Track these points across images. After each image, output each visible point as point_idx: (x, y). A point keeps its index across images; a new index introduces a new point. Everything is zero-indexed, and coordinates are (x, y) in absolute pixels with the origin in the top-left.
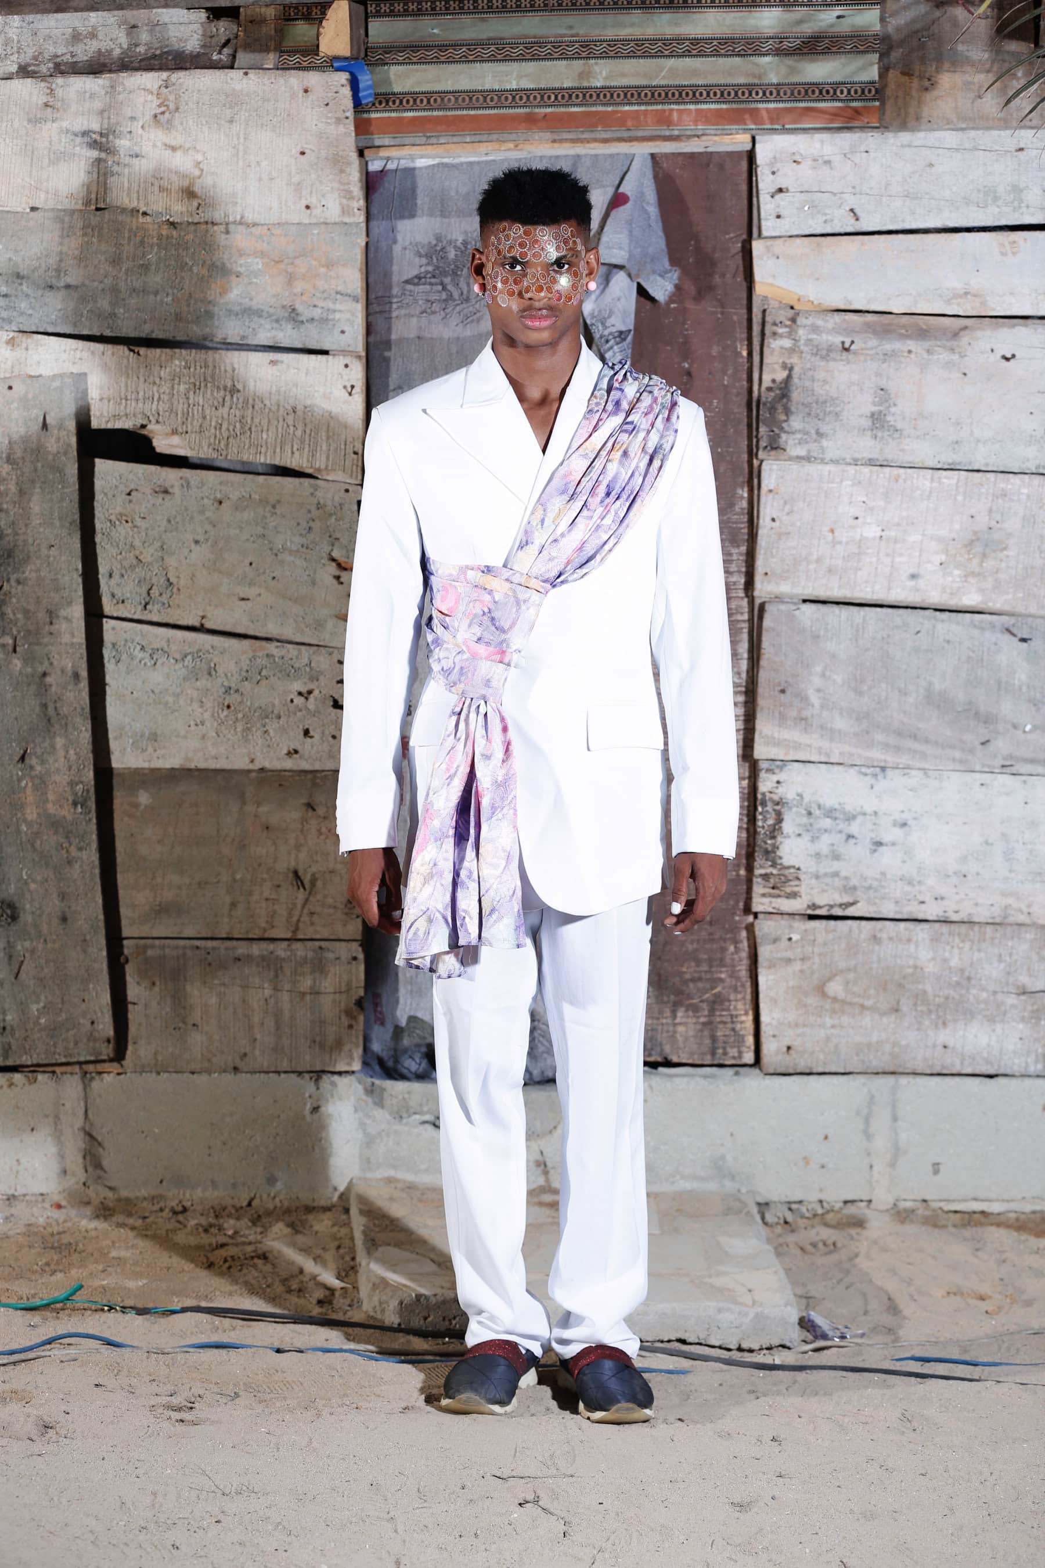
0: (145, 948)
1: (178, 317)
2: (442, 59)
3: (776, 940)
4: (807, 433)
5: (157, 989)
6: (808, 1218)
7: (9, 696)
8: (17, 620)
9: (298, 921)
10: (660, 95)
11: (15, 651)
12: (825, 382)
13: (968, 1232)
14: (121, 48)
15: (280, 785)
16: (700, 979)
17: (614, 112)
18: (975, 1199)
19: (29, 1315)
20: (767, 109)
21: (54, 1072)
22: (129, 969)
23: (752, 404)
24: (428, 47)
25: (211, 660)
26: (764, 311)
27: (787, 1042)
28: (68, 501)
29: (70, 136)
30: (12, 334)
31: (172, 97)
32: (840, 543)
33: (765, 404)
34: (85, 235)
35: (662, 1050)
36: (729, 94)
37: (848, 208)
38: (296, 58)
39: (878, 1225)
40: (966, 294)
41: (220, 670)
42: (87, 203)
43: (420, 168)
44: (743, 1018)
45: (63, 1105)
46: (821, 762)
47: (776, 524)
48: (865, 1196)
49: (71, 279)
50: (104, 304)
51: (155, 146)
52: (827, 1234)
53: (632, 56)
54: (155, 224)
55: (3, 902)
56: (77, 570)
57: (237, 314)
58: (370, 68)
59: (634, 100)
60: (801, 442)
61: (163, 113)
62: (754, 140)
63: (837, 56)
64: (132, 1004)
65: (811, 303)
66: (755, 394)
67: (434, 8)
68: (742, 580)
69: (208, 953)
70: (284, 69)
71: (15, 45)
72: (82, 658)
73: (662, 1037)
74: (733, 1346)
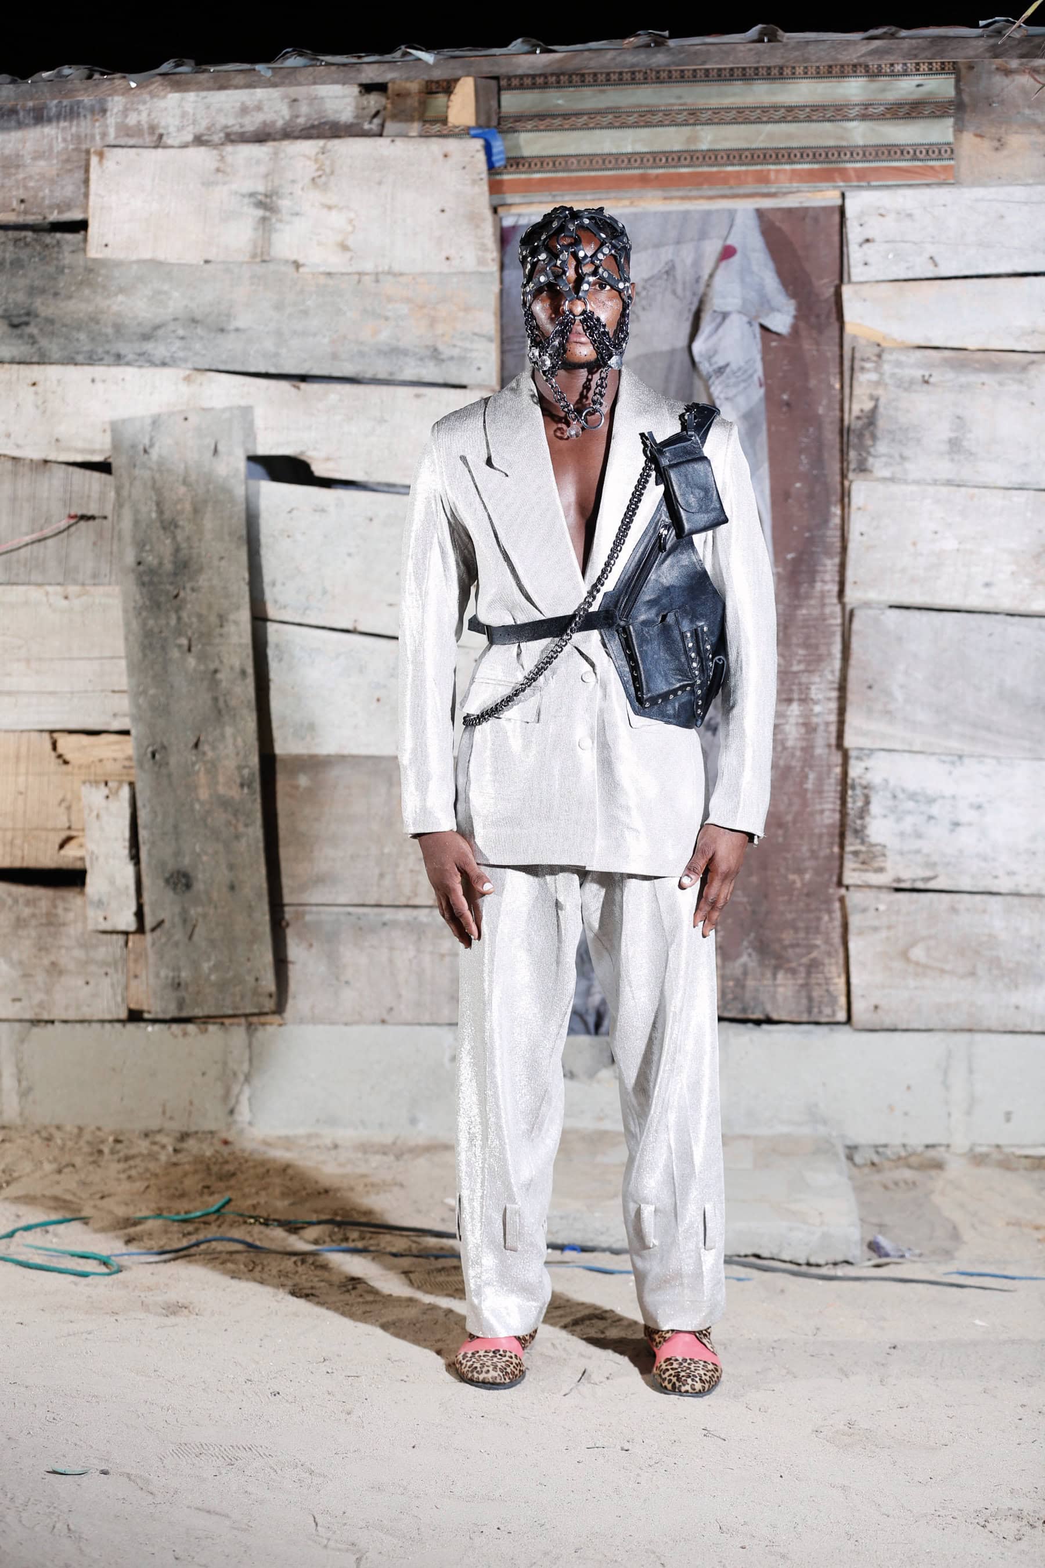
0: (304, 914)
1: (335, 356)
2: (567, 127)
3: (864, 910)
4: (891, 456)
5: (314, 950)
6: (893, 1161)
7: (184, 690)
8: (192, 623)
10: (759, 157)
11: (189, 650)
12: (908, 411)
13: (1037, 1175)
16: (798, 945)
17: (720, 172)
20: (855, 170)
21: (222, 1024)
22: (290, 933)
23: (843, 431)
24: (554, 116)
25: (361, 659)
26: (853, 349)
27: (874, 1001)
28: (236, 518)
29: (239, 197)
30: (188, 372)
31: (328, 163)
32: (921, 554)
33: (854, 431)
34: (252, 284)
35: (764, 1009)
36: (820, 155)
37: (928, 256)
38: (437, 127)
39: (956, 1167)
40: (1033, 332)
41: (370, 667)
42: (254, 256)
44: (836, 980)
45: (231, 1052)
46: (904, 751)
47: (865, 538)
48: (945, 1142)
49: (240, 323)
50: (269, 345)
51: (313, 205)
52: (908, 1174)
53: (734, 122)
54: (313, 274)
55: (178, 872)
56: (244, 579)
57: (385, 354)
58: (503, 135)
59: (735, 161)
60: (887, 465)
61: (320, 176)
62: (843, 196)
63: (917, 120)
64: (293, 963)
65: (895, 340)
66: (846, 423)
67: (558, 82)
68: (835, 588)
69: (359, 919)
70: (426, 136)
71: (191, 118)
72: (248, 657)
73: (764, 997)
74: (803, 1261)
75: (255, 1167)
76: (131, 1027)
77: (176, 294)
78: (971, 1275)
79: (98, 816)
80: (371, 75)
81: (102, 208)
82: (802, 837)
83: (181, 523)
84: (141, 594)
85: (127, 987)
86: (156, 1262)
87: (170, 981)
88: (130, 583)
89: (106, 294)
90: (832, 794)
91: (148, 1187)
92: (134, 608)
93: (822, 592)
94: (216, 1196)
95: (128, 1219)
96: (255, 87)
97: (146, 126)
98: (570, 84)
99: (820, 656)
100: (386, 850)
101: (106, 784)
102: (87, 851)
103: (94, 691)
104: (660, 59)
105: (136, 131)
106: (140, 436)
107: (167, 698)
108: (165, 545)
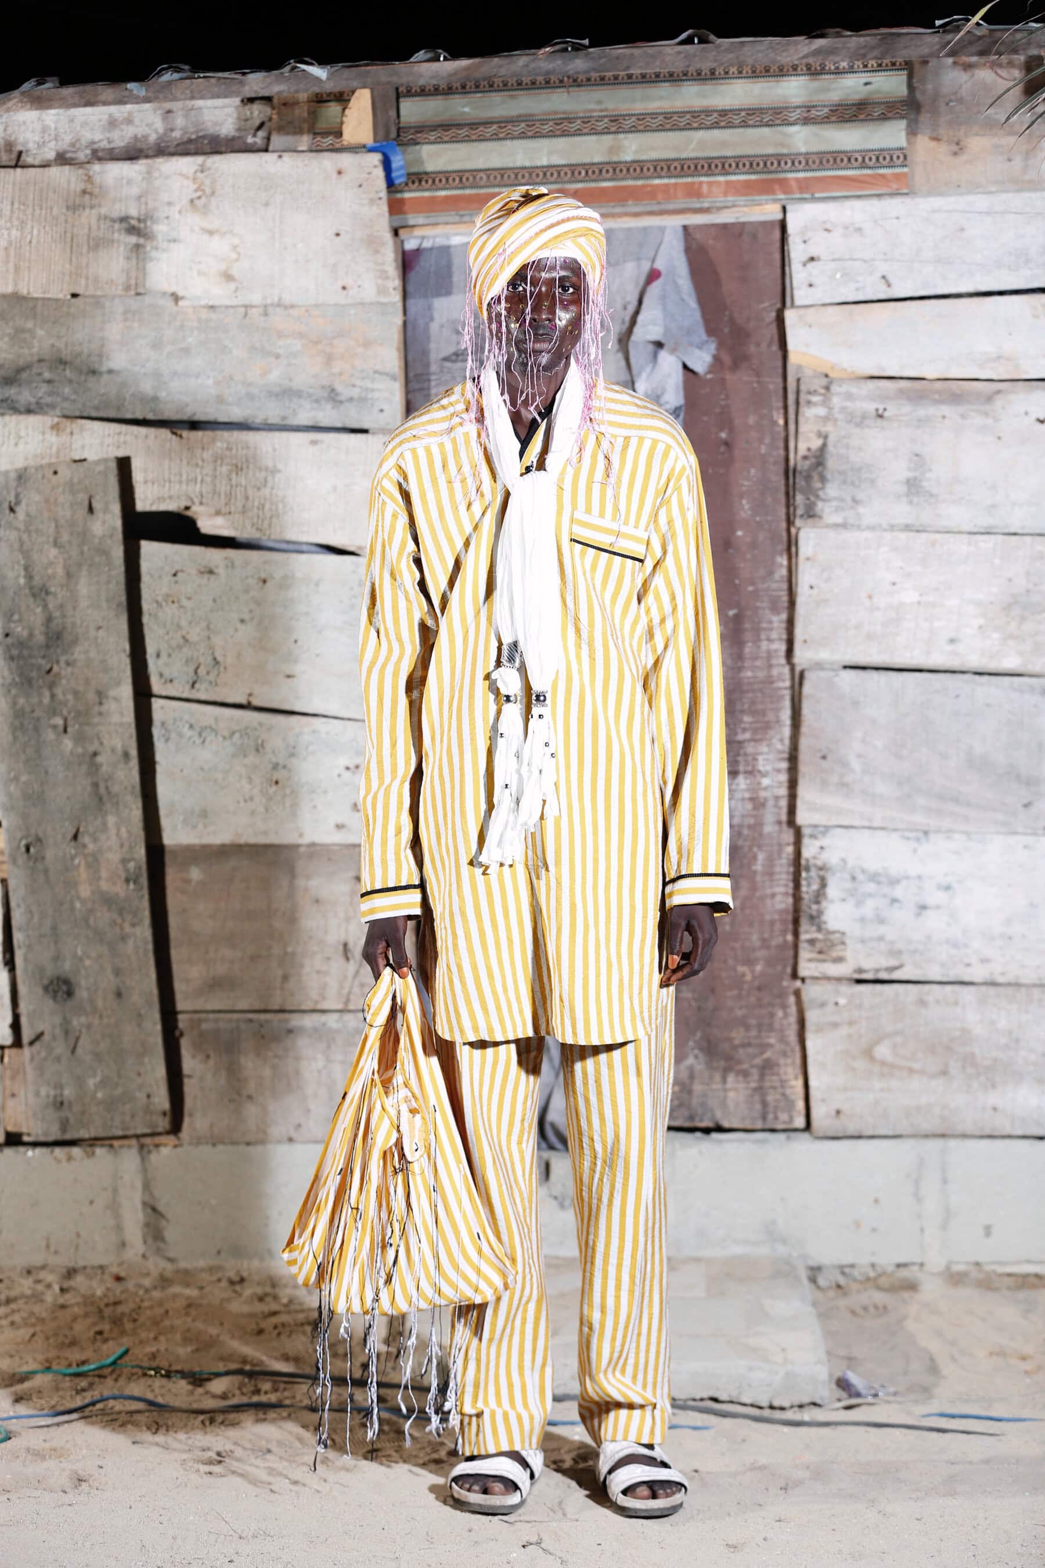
0: (200, 1021)
1: (220, 400)
2: (474, 137)
3: (823, 1005)
4: (842, 500)
5: (211, 1062)
6: (861, 1282)
7: (61, 776)
8: (67, 701)
9: (349, 993)
10: (689, 167)
11: (65, 731)
12: (860, 449)
13: (1021, 1295)
14: (157, 133)
15: (330, 859)
16: (749, 1045)
17: (644, 186)
18: (1029, 1262)
19: (76, 1381)
20: (797, 180)
21: (111, 1146)
22: (184, 1043)
23: (789, 472)
24: (459, 126)
25: (258, 737)
26: (798, 380)
27: (836, 1106)
28: (114, 582)
29: (108, 223)
30: (56, 420)
31: (208, 182)
32: (878, 609)
33: (801, 473)
34: (126, 320)
35: (713, 1116)
36: (758, 164)
37: (880, 275)
38: (329, 140)
39: (931, 1288)
40: (999, 358)
41: (268, 747)
42: (127, 288)
43: (456, 246)
45: (121, 1178)
46: (864, 827)
47: (815, 591)
48: (919, 1261)
49: (112, 365)
50: (146, 388)
51: (192, 230)
52: (879, 1297)
53: (661, 129)
54: (194, 308)
55: (58, 978)
56: (124, 651)
57: (277, 395)
58: (404, 148)
59: (663, 174)
60: (838, 509)
61: (199, 198)
62: (784, 209)
63: (866, 124)
64: (188, 1077)
65: (844, 370)
66: (792, 463)
67: (464, 87)
68: (783, 647)
69: (261, 1026)
70: (317, 151)
71: (53, 133)
72: (131, 737)
73: (713, 1103)
74: (765, 1404)
75: (151, 1307)
76: (9, 1152)
77: (40, 332)
78: (953, 1416)
80: (255, 88)
82: (751, 924)
83: (53, 589)
84: (10, 669)
85: (3, 1108)
86: (48, 1426)
87: (51, 1099)
90: (784, 876)
91: (33, 1335)
92: (3, 685)
93: (768, 652)
94: (111, 1343)
95: (14, 1375)
96: (125, 103)
97: (2, 143)
98: (477, 88)
99: (768, 722)
100: (290, 949)
104: (578, 64)
106: (5, 492)
107: (42, 784)
108: (35, 614)
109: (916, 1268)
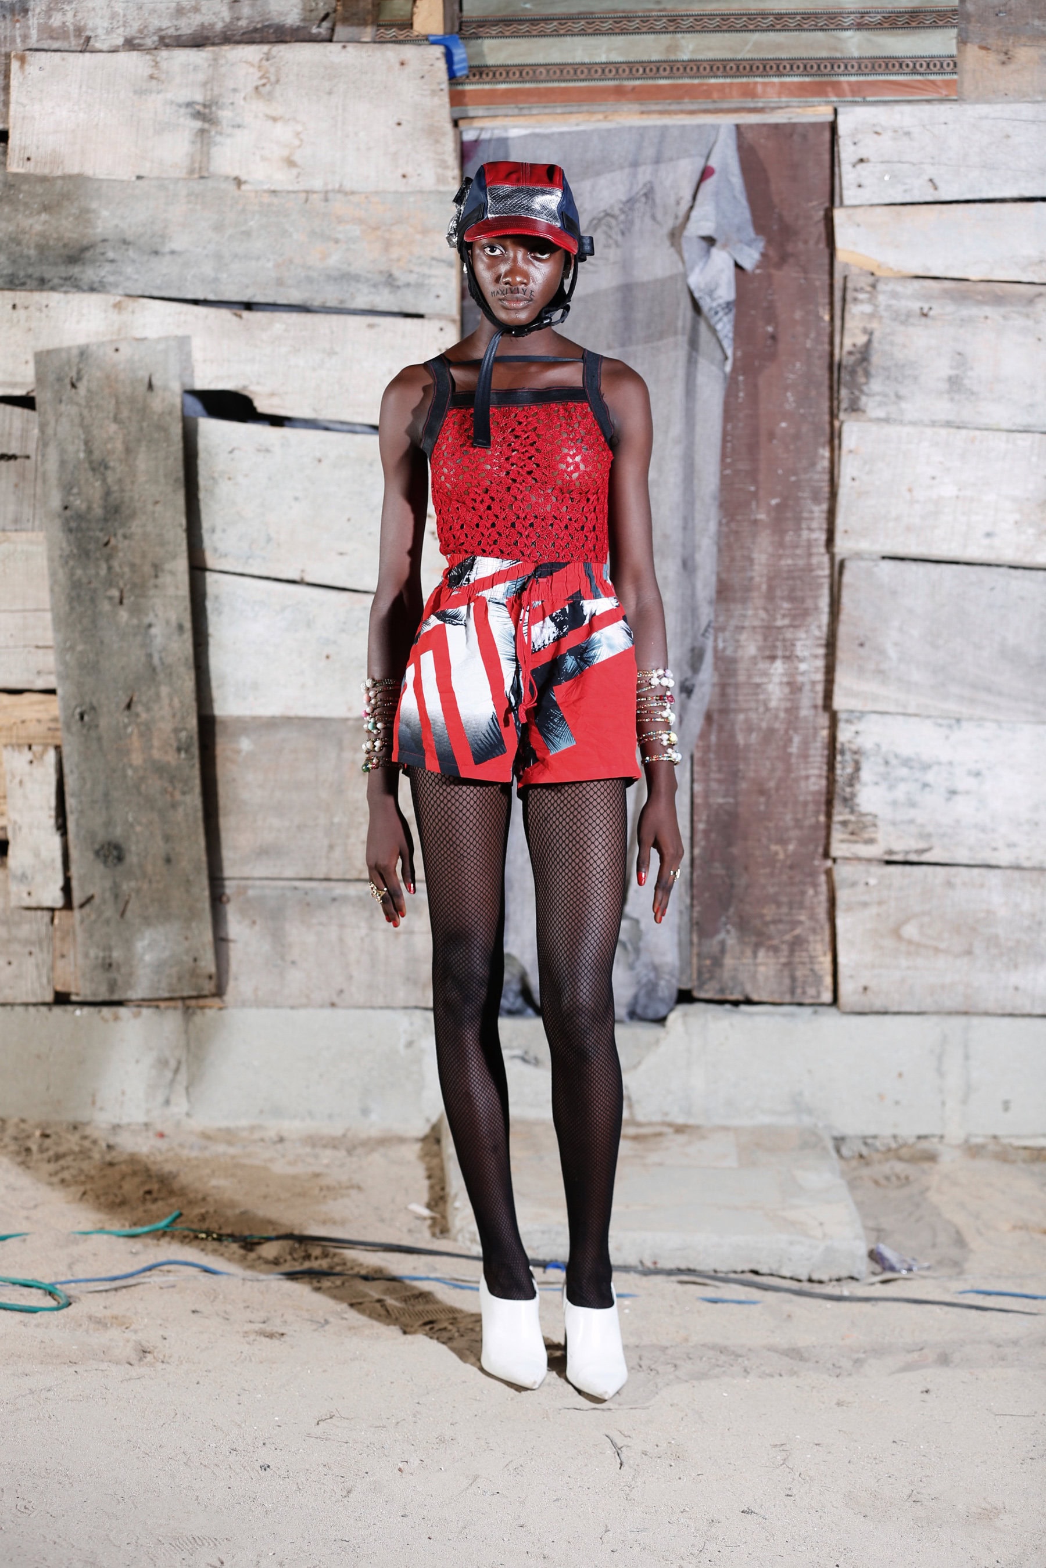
1: (280, 282)
2: (535, 33)
3: (854, 884)
4: (885, 395)
5: (257, 928)
6: (883, 1153)
7: (116, 646)
8: (124, 573)
10: (744, 68)
11: (121, 602)
12: (904, 346)
13: (1037, 1168)
14: (223, 21)
16: (780, 921)
17: (702, 85)
19: (131, 1242)
20: (849, 83)
21: (157, 1007)
22: (230, 910)
23: (833, 367)
24: (521, 21)
25: (309, 613)
26: (845, 278)
27: (863, 982)
28: (173, 459)
29: (174, 107)
30: (118, 299)
31: (272, 70)
32: (917, 502)
33: (846, 368)
34: (189, 202)
35: (743, 989)
36: (812, 67)
37: (927, 178)
38: (393, 32)
39: (949, 1159)
40: (1041, 261)
41: (319, 622)
42: (191, 172)
43: (513, 139)
46: (898, 714)
47: (856, 484)
48: (938, 1132)
49: (174, 245)
50: (208, 269)
51: (256, 117)
52: (900, 1167)
53: (718, 30)
54: (256, 192)
55: (109, 844)
56: (181, 525)
57: (335, 279)
58: (464, 41)
59: (719, 73)
60: (881, 404)
61: (264, 85)
62: (836, 112)
63: (917, 31)
64: (234, 941)
65: (891, 269)
66: (837, 357)
68: (823, 537)
69: (306, 893)
70: (380, 42)
71: (121, 19)
72: (185, 609)
73: (744, 976)
74: (804, 1277)
75: (197, 1166)
76: (58, 1011)
77: (105, 213)
78: (989, 1293)
79: (21, 782)
81: (24, 118)
82: (785, 805)
83: (112, 464)
84: (68, 541)
85: (53, 968)
86: (106, 1291)
87: (100, 961)
88: (56, 529)
89: (27, 212)
90: (819, 759)
91: (84, 1193)
92: (61, 556)
93: (809, 541)
94: (160, 1203)
95: (68, 1235)
97: (71, 28)
99: (806, 609)
100: (336, 820)
101: (30, 747)
102: (9, 820)
103: (16, 647)
105: (62, 33)
106: (67, 368)
107: (97, 654)
108: (94, 487)
109: (935, 1140)
